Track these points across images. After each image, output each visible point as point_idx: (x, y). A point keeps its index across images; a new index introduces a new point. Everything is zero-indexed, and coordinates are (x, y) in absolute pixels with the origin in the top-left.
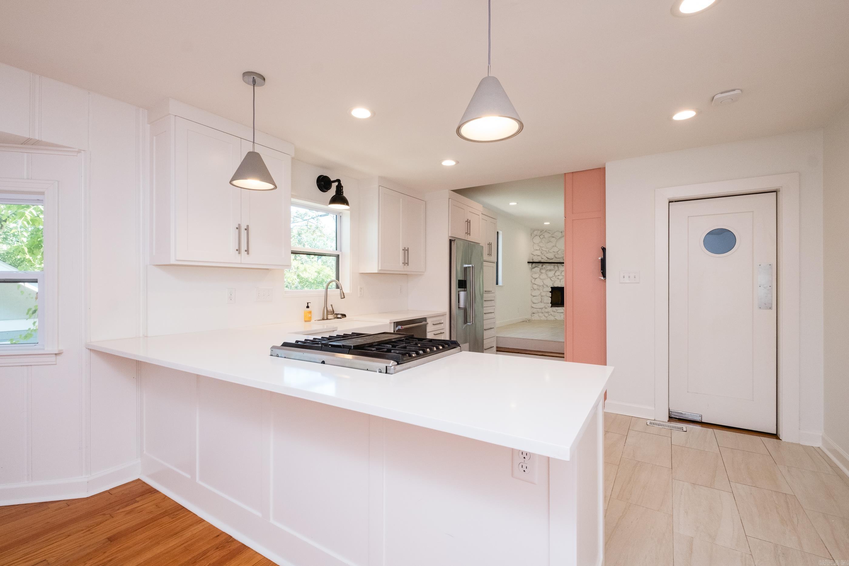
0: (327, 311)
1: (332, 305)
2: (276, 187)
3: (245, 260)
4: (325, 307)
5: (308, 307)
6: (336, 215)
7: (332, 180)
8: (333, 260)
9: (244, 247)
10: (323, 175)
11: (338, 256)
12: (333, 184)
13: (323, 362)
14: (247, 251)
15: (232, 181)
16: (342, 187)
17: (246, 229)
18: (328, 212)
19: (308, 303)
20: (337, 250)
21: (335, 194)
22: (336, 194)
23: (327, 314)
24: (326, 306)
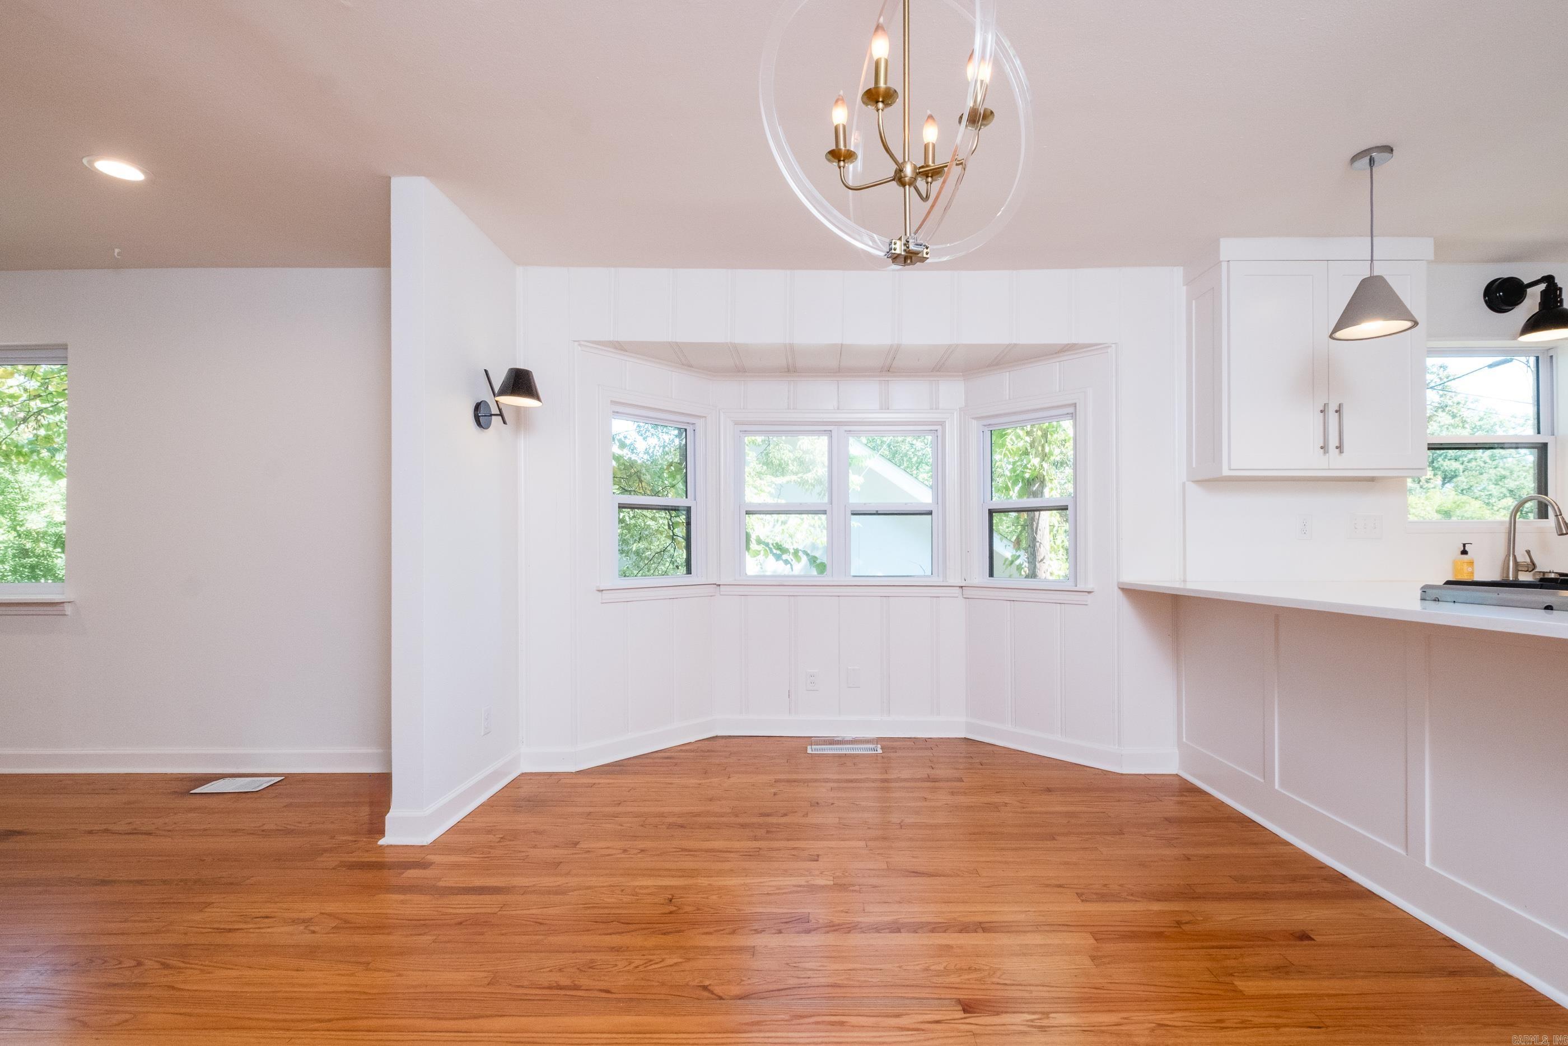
0: (1516, 564)
1: (1528, 552)
2: (1416, 323)
3: (1336, 464)
4: (1508, 555)
5: (1464, 552)
6: (1537, 358)
7: (1526, 282)
8: (1530, 458)
9: (1333, 442)
10: (1500, 279)
11: (1542, 449)
12: (1529, 290)
13: (1549, 608)
14: (1340, 448)
15: (1336, 332)
16: (1560, 289)
17: (1337, 411)
18: (1510, 354)
19: (1464, 545)
20: (1539, 433)
21: (1538, 310)
22: (1540, 310)
23: (1517, 570)
24: (1514, 552)
